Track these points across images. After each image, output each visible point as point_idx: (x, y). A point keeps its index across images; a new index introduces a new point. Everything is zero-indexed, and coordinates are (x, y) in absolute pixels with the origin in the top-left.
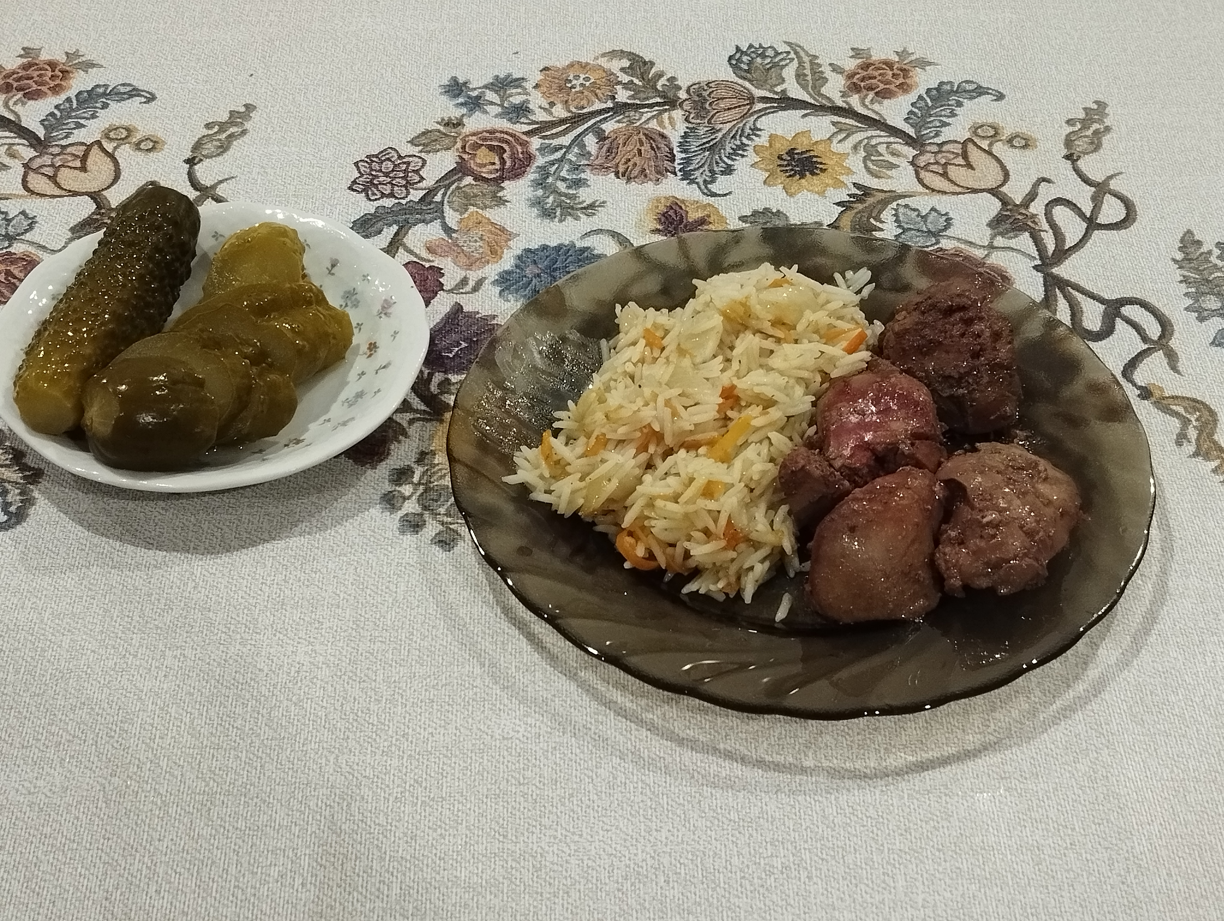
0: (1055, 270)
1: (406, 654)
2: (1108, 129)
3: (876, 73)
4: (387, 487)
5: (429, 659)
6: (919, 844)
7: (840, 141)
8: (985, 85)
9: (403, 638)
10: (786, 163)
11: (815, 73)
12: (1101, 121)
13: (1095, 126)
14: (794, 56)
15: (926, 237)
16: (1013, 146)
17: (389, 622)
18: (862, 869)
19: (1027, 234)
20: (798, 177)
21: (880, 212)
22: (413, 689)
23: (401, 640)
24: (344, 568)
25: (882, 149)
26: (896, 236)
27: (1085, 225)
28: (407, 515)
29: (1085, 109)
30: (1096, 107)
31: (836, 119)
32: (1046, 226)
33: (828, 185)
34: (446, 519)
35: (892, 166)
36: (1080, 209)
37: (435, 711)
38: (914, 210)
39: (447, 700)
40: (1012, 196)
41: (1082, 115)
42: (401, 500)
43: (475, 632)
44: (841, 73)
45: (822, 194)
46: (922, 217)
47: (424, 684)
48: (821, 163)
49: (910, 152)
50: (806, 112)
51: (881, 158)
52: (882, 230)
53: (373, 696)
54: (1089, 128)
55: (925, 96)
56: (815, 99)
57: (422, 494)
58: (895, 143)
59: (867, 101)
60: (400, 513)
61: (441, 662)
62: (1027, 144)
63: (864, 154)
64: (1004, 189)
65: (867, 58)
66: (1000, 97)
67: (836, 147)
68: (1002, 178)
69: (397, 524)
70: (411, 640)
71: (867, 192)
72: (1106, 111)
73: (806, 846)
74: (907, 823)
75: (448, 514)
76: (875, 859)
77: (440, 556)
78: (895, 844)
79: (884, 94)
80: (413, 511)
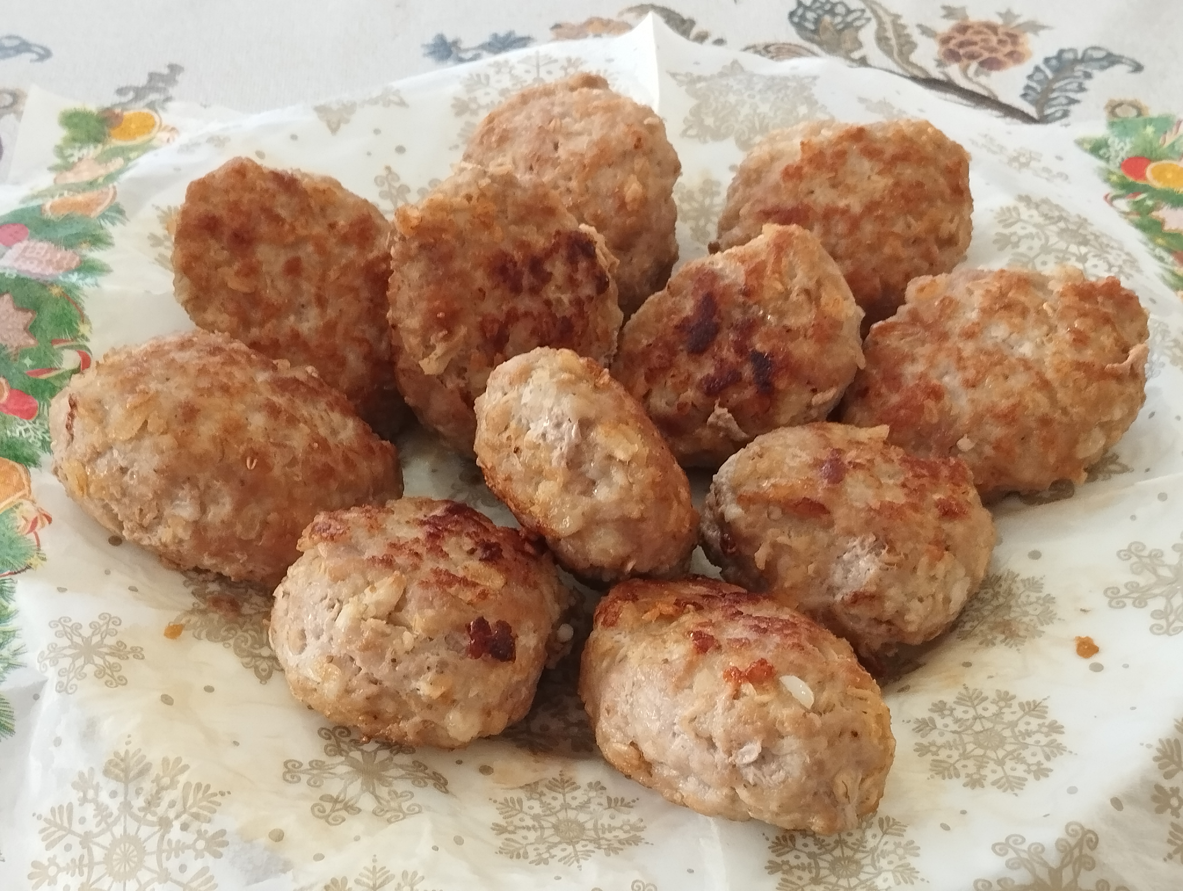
3: (977, 38)
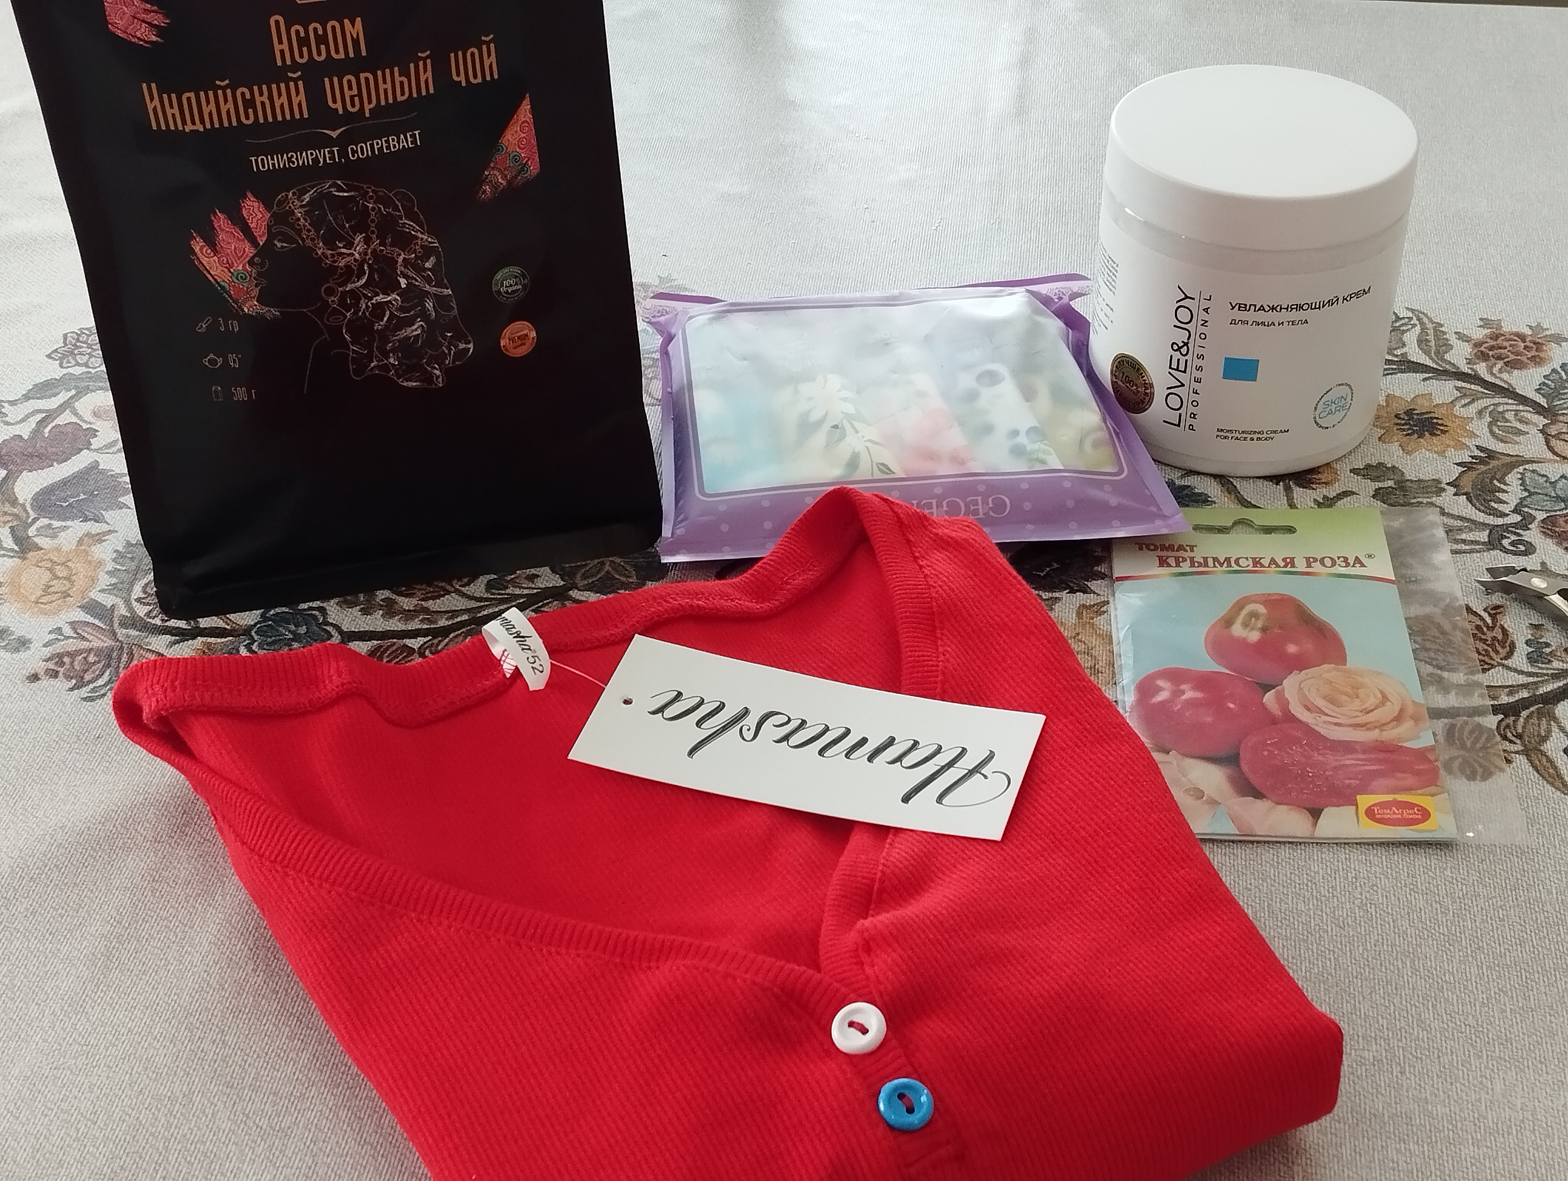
6: (1520, 1054)
7: (1464, 406)
10: (1403, 422)
11: (1439, 339)
14: (1417, 322)
15: (1555, 502)
18: (1458, 1070)
20: (1416, 436)
21: (1506, 474)
25: (1510, 416)
26: (1521, 499)
31: (1460, 384)
33: (1448, 446)
35: (1520, 432)
38: (1543, 476)
44: (1467, 341)
45: (1442, 453)
46: (1551, 483)
48: (1442, 425)
49: (1541, 421)
50: (1427, 375)
51: (1508, 424)
52: (1507, 492)
55: (1559, 370)
56: (1437, 364)
58: (1523, 411)
59: (1495, 370)
63: (1489, 420)
65: (1497, 329)
67: (1458, 410)
71: (1491, 455)
73: (1400, 1044)
74: (1508, 1034)
76: (1473, 1062)
78: (1494, 1052)
79: (1514, 365)
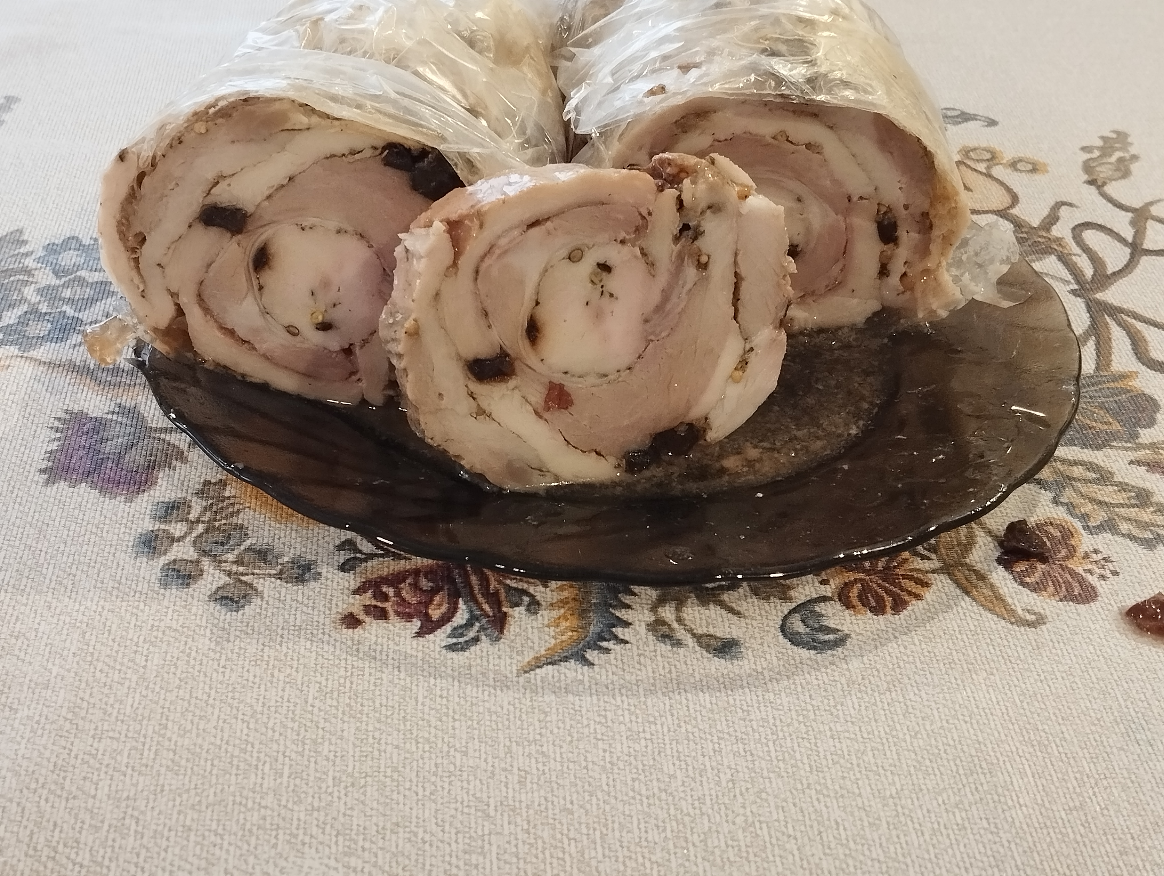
0: (1099, 296)
1: (152, 756)
2: (1135, 158)
4: (148, 525)
5: (190, 765)
8: (971, 111)
9: (150, 732)
12: (1124, 149)
13: (1118, 154)
16: (1017, 170)
17: (128, 710)
19: (1053, 258)
22: (157, 810)
23: (145, 737)
24: (65, 632)
27: (1128, 251)
28: (175, 561)
29: (1102, 138)
30: (1114, 136)
32: (1076, 249)
34: (234, 568)
36: (1117, 234)
37: (191, 844)
39: (214, 826)
40: (1027, 219)
41: (1100, 143)
42: (166, 542)
43: (270, 725)
47: (177, 803)
53: (88, 822)
54: (1110, 156)
57: (200, 536)
60: (163, 560)
61: (208, 768)
62: (1035, 168)
64: (1014, 211)
66: (992, 123)
68: (1010, 201)
69: (158, 573)
70: (163, 736)
72: (1130, 140)
75: (239, 562)
77: (222, 618)
80: (185, 557)
